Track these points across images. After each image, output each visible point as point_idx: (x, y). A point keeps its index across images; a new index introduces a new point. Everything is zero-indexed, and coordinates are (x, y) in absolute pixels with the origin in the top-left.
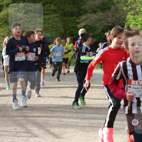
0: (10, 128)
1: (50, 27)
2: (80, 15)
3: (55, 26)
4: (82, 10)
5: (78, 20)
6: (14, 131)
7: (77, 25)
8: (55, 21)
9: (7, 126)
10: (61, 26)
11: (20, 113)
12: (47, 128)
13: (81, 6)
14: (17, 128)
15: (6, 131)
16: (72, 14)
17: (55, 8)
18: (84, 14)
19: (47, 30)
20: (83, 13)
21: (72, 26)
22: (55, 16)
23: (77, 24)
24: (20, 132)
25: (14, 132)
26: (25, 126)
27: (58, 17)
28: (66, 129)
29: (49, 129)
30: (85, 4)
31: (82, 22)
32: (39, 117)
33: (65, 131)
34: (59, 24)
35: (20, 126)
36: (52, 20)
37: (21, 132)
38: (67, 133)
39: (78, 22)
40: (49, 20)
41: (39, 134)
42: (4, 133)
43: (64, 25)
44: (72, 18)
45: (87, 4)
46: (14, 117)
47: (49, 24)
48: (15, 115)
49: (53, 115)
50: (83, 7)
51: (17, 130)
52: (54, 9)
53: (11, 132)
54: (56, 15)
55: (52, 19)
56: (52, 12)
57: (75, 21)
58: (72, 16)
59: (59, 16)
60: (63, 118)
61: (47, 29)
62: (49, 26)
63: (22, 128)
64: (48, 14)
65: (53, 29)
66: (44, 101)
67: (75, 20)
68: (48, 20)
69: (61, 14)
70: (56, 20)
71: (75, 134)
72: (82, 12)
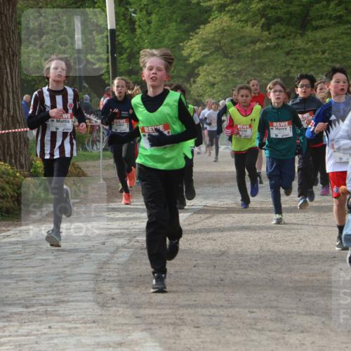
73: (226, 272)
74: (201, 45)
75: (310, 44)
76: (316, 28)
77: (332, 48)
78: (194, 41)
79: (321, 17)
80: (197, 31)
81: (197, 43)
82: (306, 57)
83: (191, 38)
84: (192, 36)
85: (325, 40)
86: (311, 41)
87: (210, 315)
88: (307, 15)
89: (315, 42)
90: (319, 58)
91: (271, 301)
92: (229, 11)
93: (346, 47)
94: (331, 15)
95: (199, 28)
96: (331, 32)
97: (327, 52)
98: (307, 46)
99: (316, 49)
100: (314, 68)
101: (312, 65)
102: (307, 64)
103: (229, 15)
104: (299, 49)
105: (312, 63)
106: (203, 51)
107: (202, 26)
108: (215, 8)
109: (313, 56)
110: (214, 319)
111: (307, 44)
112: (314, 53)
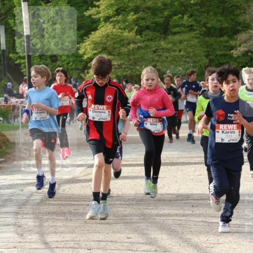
0: (119, 235)
1: (183, 56)
2: (237, 32)
3: (192, 54)
4: (239, 24)
5: (232, 43)
6: (127, 240)
7: (232, 52)
8: (192, 46)
9: (114, 232)
10: (203, 54)
11: (135, 209)
12: (184, 236)
13: (238, 15)
14: (131, 236)
15: (112, 241)
16: (221, 32)
17: (190, 22)
18: (244, 31)
19: (177, 62)
20: (241, 29)
21: (222, 53)
22: (192, 36)
23: (231, 50)
24: (137, 243)
25: (127, 243)
26: (146, 232)
27: (197, 38)
28: (219, 238)
29: (189, 236)
30: (245, 13)
31: (240, 46)
32: (169, 215)
33: (218, 241)
34: (198, 50)
35: (136, 231)
36: (185, 43)
37: (140, 243)
38: (221, 245)
39: (233, 45)
40: (180, 44)
41: (171, 246)
42: (110, 244)
43: (208, 52)
44: (222, 39)
45: (248, 12)
46: (126, 216)
47: (180, 51)
48: (126, 212)
49: (194, 213)
50: (241, 19)
51: (131, 239)
52: (190, 24)
53: (121, 242)
54: (193, 34)
55: (185, 41)
56: (186, 29)
57: (228, 44)
58: (222, 36)
59: (198, 35)
60: (212, 217)
61: (177, 59)
62: (181, 55)
63: (141, 236)
64: (178, 33)
65: (187, 60)
66: (177, 188)
67: (227, 42)
68: (178, 44)
69: (202, 33)
70: (192, 43)
71: (235, 246)
72: (239, 28)
73: (111, 210)
74: (92, 46)
75: (170, 45)
76: (175, 33)
77: (186, 48)
78: (87, 43)
79: (178, 26)
80: (89, 36)
81: (89, 45)
82: (167, 55)
83: (85, 41)
84: (86, 40)
85: (181, 42)
86: (171, 43)
87: (98, 241)
88: (168, 24)
89: (174, 43)
90: (176, 55)
91: (143, 230)
92: (112, 22)
93: (196, 47)
94: (185, 25)
95: (91, 34)
96: (186, 36)
97: (183, 51)
98: (168, 46)
99: (174, 48)
100: (173, 62)
101: (171, 61)
102: (169, 60)
103: (112, 24)
104: (163, 49)
105: (172, 59)
106: (93, 50)
107: (93, 33)
108: (102, 19)
109: (173, 54)
110: (102, 243)
111: (168, 44)
112: (173, 51)
